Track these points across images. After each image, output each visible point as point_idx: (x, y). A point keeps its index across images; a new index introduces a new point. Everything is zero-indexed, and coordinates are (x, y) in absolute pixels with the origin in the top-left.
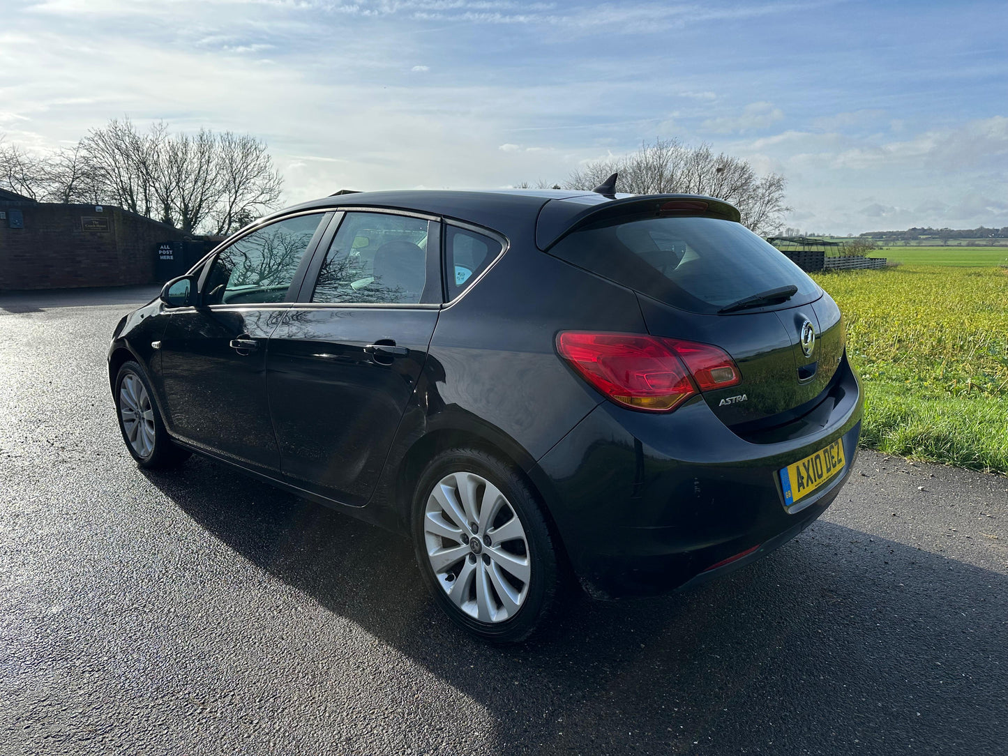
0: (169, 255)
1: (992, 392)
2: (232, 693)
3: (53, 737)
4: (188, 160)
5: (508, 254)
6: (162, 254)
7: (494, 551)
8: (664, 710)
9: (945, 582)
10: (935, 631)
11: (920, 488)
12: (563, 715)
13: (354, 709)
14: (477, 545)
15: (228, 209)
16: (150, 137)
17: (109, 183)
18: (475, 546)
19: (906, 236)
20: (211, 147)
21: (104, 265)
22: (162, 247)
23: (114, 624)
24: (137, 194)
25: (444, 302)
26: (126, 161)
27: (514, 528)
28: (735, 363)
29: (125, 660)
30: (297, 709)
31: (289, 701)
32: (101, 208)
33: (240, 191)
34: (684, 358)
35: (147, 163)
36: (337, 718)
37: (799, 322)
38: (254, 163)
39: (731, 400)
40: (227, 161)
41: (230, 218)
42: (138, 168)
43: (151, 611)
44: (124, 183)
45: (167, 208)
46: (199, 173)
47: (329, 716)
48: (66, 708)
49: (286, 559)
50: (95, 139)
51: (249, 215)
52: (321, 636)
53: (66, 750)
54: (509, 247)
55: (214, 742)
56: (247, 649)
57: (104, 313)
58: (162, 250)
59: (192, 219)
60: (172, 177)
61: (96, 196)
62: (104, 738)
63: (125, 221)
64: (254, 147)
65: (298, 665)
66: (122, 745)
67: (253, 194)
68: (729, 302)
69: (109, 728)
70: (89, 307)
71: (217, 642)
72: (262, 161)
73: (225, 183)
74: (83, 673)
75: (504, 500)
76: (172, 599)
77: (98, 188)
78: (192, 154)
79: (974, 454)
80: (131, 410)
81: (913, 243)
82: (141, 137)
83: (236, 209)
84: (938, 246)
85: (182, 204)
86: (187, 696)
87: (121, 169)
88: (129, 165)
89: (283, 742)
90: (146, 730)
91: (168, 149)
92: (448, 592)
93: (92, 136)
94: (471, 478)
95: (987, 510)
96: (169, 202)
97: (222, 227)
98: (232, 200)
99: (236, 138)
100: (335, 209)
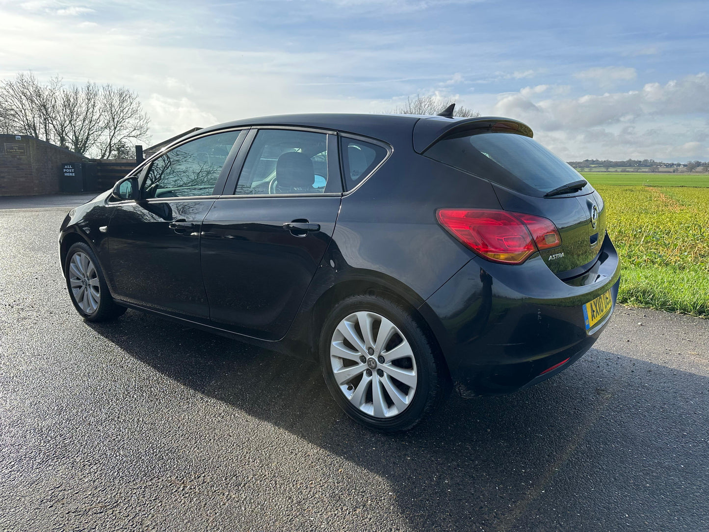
0: (72, 172)
1: (660, 264)
2: (203, 475)
3: (73, 513)
4: (78, 105)
5: (393, 157)
6: (66, 172)
7: (387, 367)
8: (515, 471)
9: (673, 382)
10: (677, 413)
11: (639, 324)
12: (447, 478)
13: (297, 481)
14: (373, 363)
15: (109, 141)
16: (49, 87)
17: (17, 120)
18: (372, 364)
19: (582, 165)
20: (95, 95)
21: (22, 179)
22: (66, 167)
23: (98, 431)
24: (40, 129)
25: (344, 192)
26: (30, 105)
27: (404, 349)
28: (558, 231)
29: (115, 456)
30: (255, 483)
31: (248, 478)
32: (20, 137)
33: (118, 128)
34: (528, 226)
35: (47, 106)
36: (287, 488)
37: (589, 205)
38: (128, 108)
39: (555, 256)
40: (108, 106)
41: (111, 147)
42: (40, 110)
43: (124, 420)
44: (29, 121)
45: (63, 140)
46: (86, 114)
47: (280, 487)
48: (78, 491)
49: (217, 382)
50: (7, 88)
51: (124, 145)
52: (258, 432)
53: (86, 521)
54: (393, 150)
55: (199, 510)
56: (205, 444)
57: (27, 214)
58: (66, 169)
59: (82, 147)
60: (65, 117)
61: (7, 130)
62: (113, 511)
63: (38, 147)
64: (128, 96)
65: (247, 453)
66: (129, 515)
67: (128, 130)
68: (549, 190)
69: (115, 504)
70: (14, 209)
71: (182, 440)
72: (134, 105)
73: (106, 122)
74: (84, 466)
75: (395, 329)
76: (138, 412)
77: (9, 124)
78: (81, 100)
79: (668, 301)
80: (78, 279)
81: (586, 170)
82: (42, 87)
83: (114, 141)
84: (602, 172)
85: (74, 137)
86: (170, 479)
87: (27, 110)
88: (33, 108)
89: (251, 507)
90: (145, 504)
91: (63, 96)
92: (349, 398)
93: (4, 85)
94: (370, 316)
95: (685, 336)
96: (64, 135)
97: (105, 154)
98: (112, 134)
99: (115, 89)
100: (250, 127)
